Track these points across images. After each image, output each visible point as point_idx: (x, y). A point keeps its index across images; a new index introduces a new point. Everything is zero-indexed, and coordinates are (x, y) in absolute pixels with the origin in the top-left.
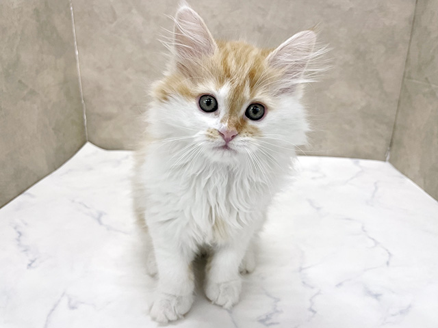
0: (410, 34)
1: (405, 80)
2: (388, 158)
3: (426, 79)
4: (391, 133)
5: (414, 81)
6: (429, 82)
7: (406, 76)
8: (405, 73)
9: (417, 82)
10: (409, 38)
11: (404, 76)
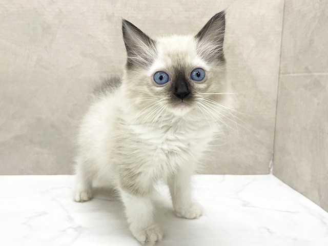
0: (281, 24)
1: (281, 76)
2: (271, 170)
3: (307, 68)
4: (273, 139)
5: (291, 75)
6: (310, 72)
7: (281, 72)
8: (280, 70)
9: (296, 74)
10: (281, 29)
11: (279, 73)
